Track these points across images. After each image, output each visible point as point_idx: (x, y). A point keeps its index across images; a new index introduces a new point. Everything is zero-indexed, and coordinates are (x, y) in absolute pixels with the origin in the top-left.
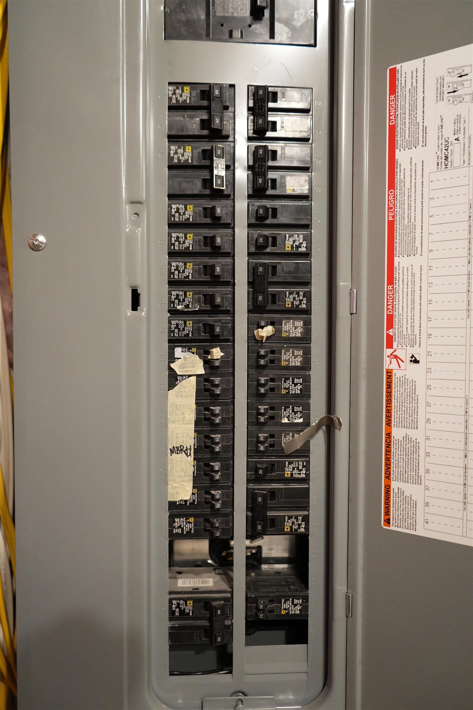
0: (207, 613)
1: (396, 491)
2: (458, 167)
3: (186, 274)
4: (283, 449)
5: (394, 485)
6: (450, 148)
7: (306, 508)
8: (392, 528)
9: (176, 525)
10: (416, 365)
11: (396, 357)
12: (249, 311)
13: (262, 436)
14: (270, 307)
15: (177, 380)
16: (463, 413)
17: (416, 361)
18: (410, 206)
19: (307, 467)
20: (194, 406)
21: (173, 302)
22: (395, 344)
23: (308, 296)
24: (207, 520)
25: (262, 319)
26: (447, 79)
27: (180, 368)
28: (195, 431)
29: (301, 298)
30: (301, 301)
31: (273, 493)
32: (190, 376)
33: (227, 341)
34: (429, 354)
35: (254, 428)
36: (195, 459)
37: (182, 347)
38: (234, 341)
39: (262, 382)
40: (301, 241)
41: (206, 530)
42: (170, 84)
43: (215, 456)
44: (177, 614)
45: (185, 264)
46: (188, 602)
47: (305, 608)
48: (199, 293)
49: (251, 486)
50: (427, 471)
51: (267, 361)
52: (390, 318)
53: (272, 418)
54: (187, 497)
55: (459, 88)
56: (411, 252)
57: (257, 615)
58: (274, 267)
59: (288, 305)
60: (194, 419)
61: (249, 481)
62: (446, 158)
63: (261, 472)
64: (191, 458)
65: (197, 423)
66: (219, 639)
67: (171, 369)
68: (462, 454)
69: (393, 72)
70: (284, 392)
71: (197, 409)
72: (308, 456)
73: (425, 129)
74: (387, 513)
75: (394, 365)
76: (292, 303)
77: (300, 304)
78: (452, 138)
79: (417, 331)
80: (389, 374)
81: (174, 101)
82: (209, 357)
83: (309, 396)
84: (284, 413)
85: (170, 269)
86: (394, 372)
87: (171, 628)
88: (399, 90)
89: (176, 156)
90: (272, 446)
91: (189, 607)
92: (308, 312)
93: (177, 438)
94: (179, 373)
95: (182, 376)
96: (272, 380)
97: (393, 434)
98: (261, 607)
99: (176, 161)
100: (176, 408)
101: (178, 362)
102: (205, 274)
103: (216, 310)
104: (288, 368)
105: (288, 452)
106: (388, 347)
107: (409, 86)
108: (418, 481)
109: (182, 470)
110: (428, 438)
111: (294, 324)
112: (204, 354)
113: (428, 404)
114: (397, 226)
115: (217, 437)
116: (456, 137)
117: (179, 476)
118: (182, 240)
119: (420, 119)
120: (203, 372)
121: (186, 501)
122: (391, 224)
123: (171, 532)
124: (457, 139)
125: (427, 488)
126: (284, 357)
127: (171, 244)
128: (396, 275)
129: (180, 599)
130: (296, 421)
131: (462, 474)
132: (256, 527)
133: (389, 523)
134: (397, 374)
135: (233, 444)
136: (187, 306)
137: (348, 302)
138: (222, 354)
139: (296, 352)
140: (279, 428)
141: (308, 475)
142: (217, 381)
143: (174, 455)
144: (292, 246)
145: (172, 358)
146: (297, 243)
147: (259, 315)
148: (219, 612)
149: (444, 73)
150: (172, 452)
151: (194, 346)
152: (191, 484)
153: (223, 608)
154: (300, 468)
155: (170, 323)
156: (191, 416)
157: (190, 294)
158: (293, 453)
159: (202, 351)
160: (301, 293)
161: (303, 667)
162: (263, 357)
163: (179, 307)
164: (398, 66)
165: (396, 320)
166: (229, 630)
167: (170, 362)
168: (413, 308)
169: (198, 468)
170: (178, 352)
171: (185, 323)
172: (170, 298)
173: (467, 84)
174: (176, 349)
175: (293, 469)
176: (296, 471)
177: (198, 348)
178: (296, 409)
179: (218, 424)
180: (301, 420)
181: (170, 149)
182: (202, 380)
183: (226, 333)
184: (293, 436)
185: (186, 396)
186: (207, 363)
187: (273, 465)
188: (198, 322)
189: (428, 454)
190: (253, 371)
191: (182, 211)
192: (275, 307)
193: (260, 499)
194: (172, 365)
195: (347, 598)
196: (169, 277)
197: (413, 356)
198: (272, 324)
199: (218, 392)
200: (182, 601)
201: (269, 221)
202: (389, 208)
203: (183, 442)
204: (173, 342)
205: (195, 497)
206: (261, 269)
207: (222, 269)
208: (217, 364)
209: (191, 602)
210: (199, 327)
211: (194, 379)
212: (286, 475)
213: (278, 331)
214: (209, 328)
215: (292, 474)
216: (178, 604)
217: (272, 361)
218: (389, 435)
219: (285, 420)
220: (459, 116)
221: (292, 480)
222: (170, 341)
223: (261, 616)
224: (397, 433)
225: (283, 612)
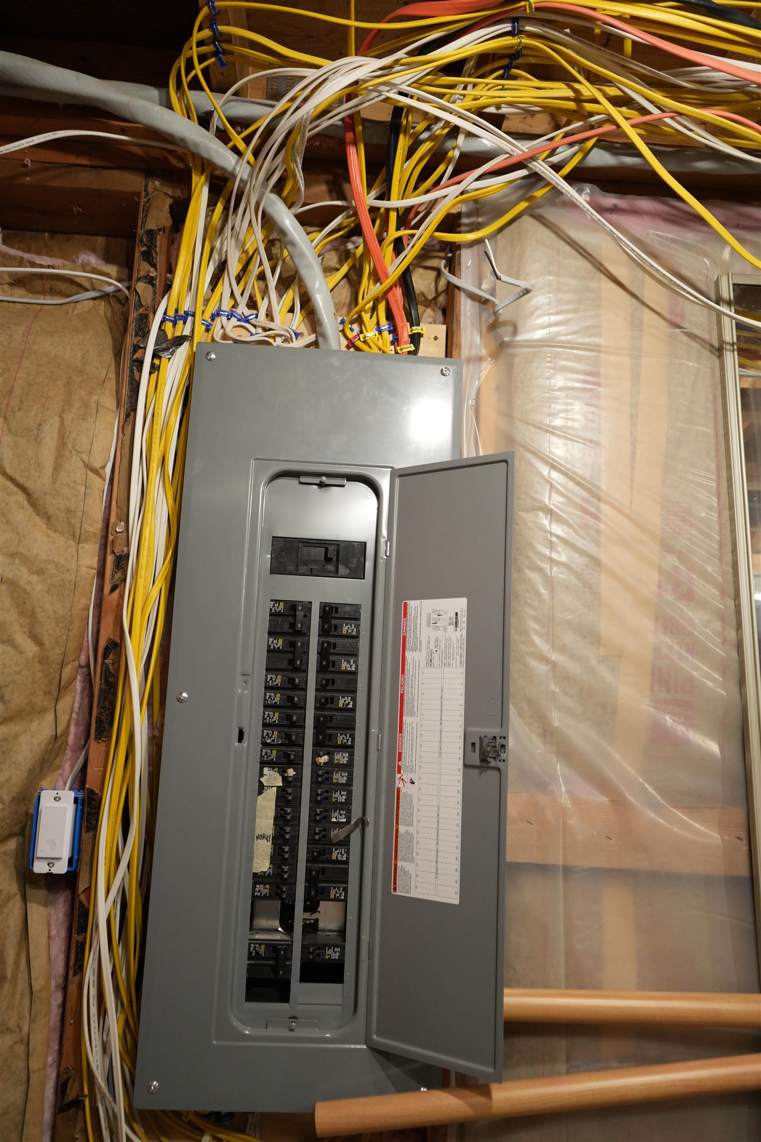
0: (274, 955)
1: (400, 868)
2: (437, 667)
3: (274, 719)
4: (331, 840)
5: (399, 864)
6: (433, 655)
7: (346, 882)
8: (398, 893)
9: (257, 889)
10: (413, 785)
11: (402, 779)
12: (313, 745)
13: (317, 830)
14: (327, 743)
15: (264, 789)
16: (437, 816)
17: (413, 783)
18: (412, 680)
19: (348, 853)
20: (274, 808)
21: (265, 738)
22: (402, 771)
23: (353, 737)
24: (278, 887)
25: (322, 751)
26: (432, 616)
27: (266, 781)
28: (274, 824)
29: (348, 738)
30: (348, 740)
31: (324, 870)
32: (272, 787)
33: (298, 764)
34: (420, 778)
35: (313, 824)
36: (272, 844)
37: (269, 767)
38: (302, 765)
39: (319, 792)
40: (349, 701)
41: (277, 894)
42: (271, 600)
43: (286, 842)
44: (254, 955)
45: (274, 714)
46: (262, 946)
47: (342, 955)
48: (281, 732)
49: (309, 865)
50: (417, 854)
51: (323, 779)
52: (400, 754)
53: (325, 817)
54: (265, 870)
55: (438, 622)
56: (412, 714)
57: (308, 957)
58: (331, 717)
59: (339, 742)
60: (273, 816)
61: (308, 861)
62: (431, 661)
63: (315, 854)
64: (270, 843)
65: (275, 819)
66: (281, 973)
67: (260, 782)
68: (435, 842)
69: (406, 604)
70: (334, 800)
71: (276, 810)
72: (349, 845)
73: (421, 642)
74: (395, 883)
75: (401, 785)
76: (342, 741)
77: (347, 742)
78: (434, 650)
79: (414, 764)
80: (398, 789)
81: (273, 611)
82: (286, 775)
83: (351, 804)
84: (333, 815)
85: (264, 716)
86: (401, 789)
87: (249, 965)
88: (408, 616)
89: (272, 645)
90: (324, 836)
91: (262, 950)
92: (352, 747)
93: (261, 828)
94: (265, 785)
95: (267, 786)
96: (327, 792)
97: (400, 830)
98: (311, 950)
99: (272, 648)
100: (262, 808)
101: (265, 777)
102: (287, 720)
103: (292, 744)
104: (337, 784)
105: (334, 841)
106: (398, 773)
107: (413, 615)
108: (412, 860)
109: (263, 851)
110: (418, 832)
111: (342, 755)
112: (283, 772)
113: (419, 810)
114: (405, 697)
115: (288, 829)
116: (436, 649)
117: (261, 855)
118: (273, 698)
119: (418, 635)
120: (281, 785)
121: (265, 872)
122: (402, 695)
123: (253, 894)
124: (436, 651)
125: (417, 865)
126: (335, 777)
127: (265, 700)
128: (404, 728)
129: (256, 944)
130: (341, 820)
131: (435, 855)
132: (311, 893)
133: (396, 890)
134: (403, 790)
135: (299, 835)
136: (273, 741)
137: (376, 742)
138: (294, 773)
139: (343, 774)
140: (329, 825)
141: (348, 858)
142: (290, 791)
143: (259, 840)
144: (343, 704)
145: (261, 774)
146: (347, 702)
147: (319, 748)
148: (282, 952)
149: (431, 612)
150: (257, 838)
151: (276, 767)
152: (269, 861)
153: (285, 950)
154: (343, 853)
155: (262, 751)
156: (272, 814)
157: (276, 733)
158: (339, 842)
159: (281, 771)
160: (348, 735)
161: (339, 1000)
162: (320, 776)
163: (268, 741)
164: (408, 602)
165: (403, 755)
166: (288, 969)
167: (260, 777)
168: (412, 749)
169: (274, 850)
170: (266, 770)
171: (272, 752)
172: (263, 735)
173: (442, 620)
174: (264, 769)
175: (338, 853)
176: (340, 855)
177: (279, 768)
178: (341, 812)
179: (289, 820)
180: (344, 820)
181: (269, 640)
182: (280, 789)
183: (297, 759)
184: (339, 830)
185: (269, 801)
186: (285, 779)
187: (325, 850)
188: (280, 751)
189: (418, 843)
190: (314, 786)
191: (274, 679)
192: (330, 743)
193: (314, 873)
194: (261, 779)
195: (369, 944)
196: (263, 721)
197: (411, 779)
198: (328, 754)
199: (290, 798)
200: (257, 945)
201: (330, 687)
202: (401, 686)
203: (265, 831)
204: (263, 764)
205: (271, 871)
206: (322, 719)
207: (297, 718)
208: (290, 779)
209: (264, 946)
210: (280, 754)
211: (275, 789)
212: (333, 858)
213: (331, 760)
214: (287, 756)
215: (337, 857)
216: (255, 947)
217: (327, 779)
218: (397, 830)
219: (334, 820)
220: (437, 638)
221: (337, 862)
222: (261, 763)
223: (311, 957)
224: (402, 829)
225: (327, 957)
